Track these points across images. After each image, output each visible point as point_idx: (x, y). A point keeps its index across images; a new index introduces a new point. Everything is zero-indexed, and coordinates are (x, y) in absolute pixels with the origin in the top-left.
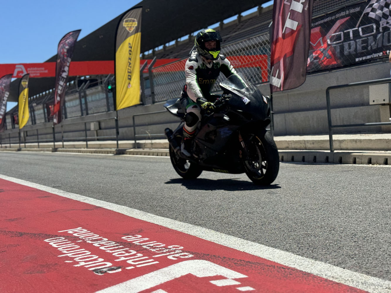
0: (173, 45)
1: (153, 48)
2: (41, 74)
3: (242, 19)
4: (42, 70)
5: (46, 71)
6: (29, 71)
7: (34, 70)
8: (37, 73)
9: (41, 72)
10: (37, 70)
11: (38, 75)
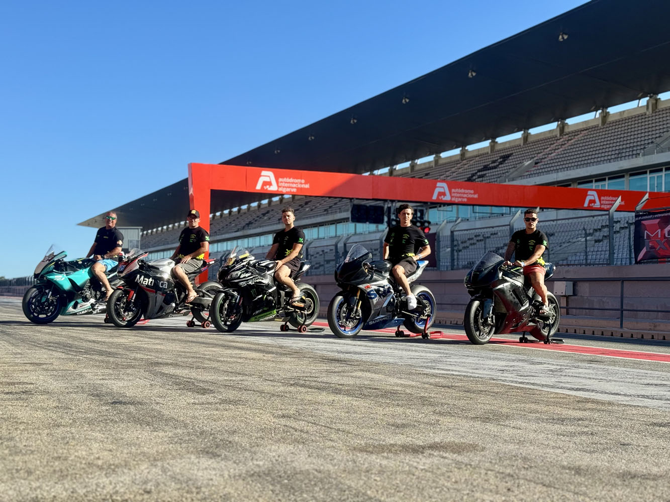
0: (430, 162)
1: (391, 165)
2: (298, 189)
3: (567, 130)
4: (301, 183)
5: (307, 186)
6: (281, 182)
7: (289, 183)
8: (293, 188)
9: (299, 186)
10: (293, 183)
11: (295, 190)
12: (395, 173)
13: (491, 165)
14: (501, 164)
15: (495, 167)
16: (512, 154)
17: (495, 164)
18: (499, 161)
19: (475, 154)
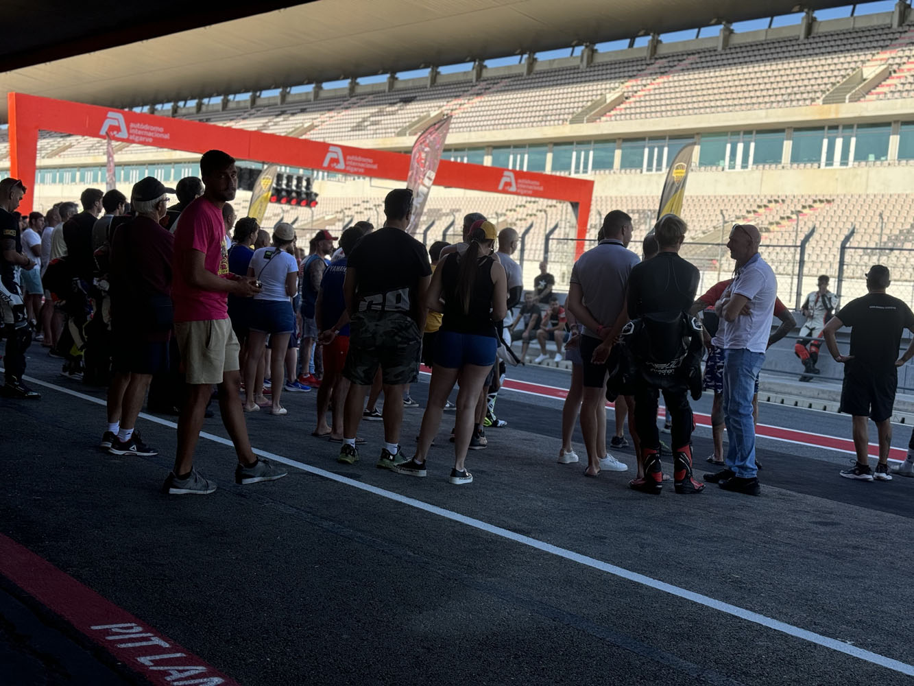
2: (154, 139)
4: (160, 133)
5: (166, 136)
6: (133, 128)
8: (148, 137)
9: (157, 135)
10: (148, 131)
11: (150, 140)
13: (387, 110)
14: (402, 109)
15: (393, 114)
17: (393, 109)
18: (399, 104)
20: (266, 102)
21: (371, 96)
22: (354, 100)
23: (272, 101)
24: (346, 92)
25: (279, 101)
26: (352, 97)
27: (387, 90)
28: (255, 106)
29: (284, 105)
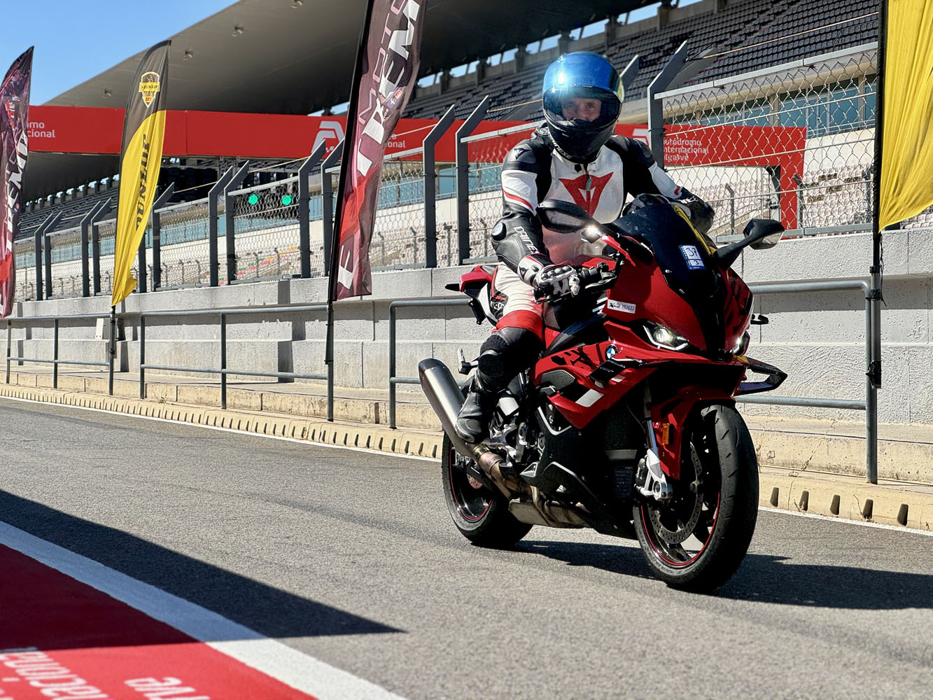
1: (483, 55)
2: (31, 139)
12: (490, 73)
13: (649, 58)
14: (666, 56)
15: (653, 63)
16: (691, 33)
17: (657, 56)
18: (666, 48)
19: (635, 31)
20: (498, 73)
21: (634, 41)
22: (613, 48)
23: (507, 70)
24: (603, 40)
25: (514, 68)
26: (609, 46)
27: (658, 29)
28: (484, 80)
29: (522, 73)
